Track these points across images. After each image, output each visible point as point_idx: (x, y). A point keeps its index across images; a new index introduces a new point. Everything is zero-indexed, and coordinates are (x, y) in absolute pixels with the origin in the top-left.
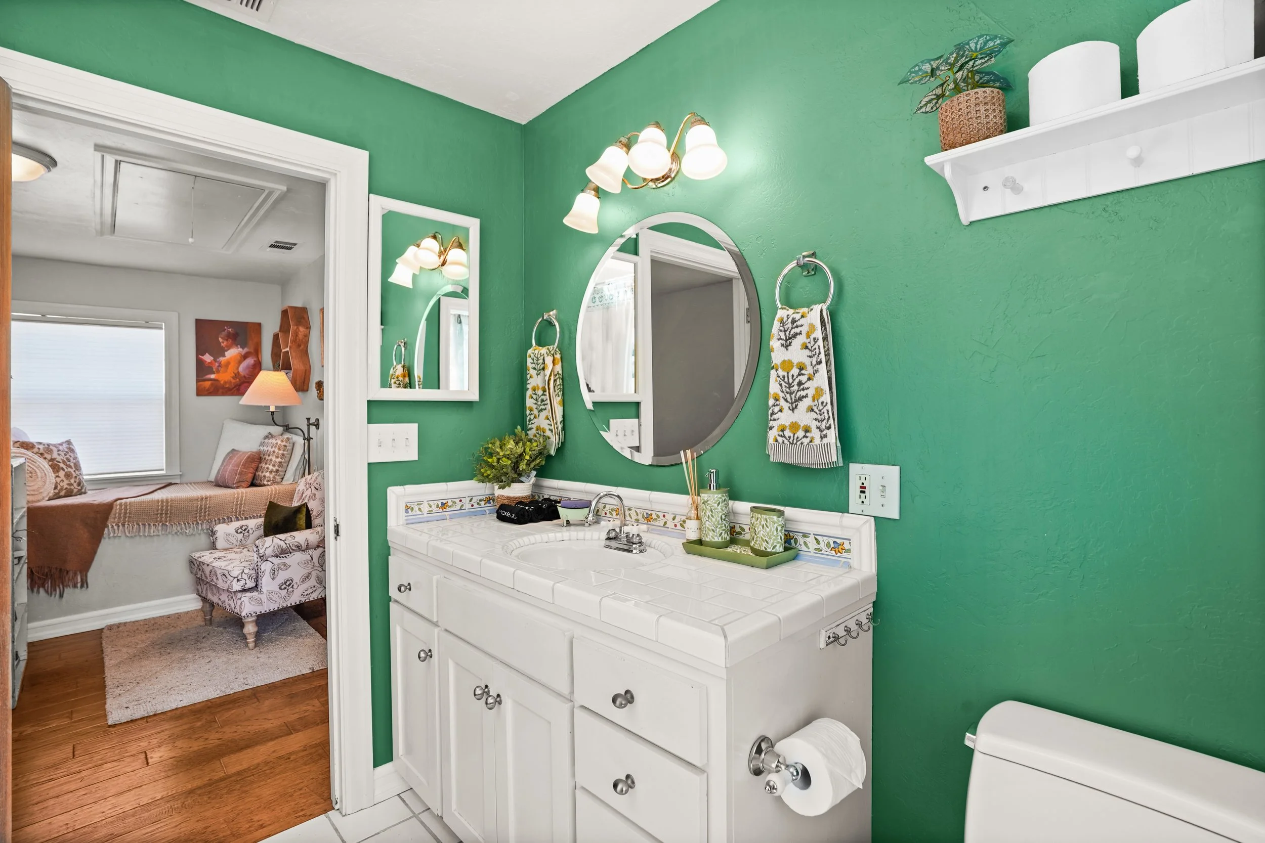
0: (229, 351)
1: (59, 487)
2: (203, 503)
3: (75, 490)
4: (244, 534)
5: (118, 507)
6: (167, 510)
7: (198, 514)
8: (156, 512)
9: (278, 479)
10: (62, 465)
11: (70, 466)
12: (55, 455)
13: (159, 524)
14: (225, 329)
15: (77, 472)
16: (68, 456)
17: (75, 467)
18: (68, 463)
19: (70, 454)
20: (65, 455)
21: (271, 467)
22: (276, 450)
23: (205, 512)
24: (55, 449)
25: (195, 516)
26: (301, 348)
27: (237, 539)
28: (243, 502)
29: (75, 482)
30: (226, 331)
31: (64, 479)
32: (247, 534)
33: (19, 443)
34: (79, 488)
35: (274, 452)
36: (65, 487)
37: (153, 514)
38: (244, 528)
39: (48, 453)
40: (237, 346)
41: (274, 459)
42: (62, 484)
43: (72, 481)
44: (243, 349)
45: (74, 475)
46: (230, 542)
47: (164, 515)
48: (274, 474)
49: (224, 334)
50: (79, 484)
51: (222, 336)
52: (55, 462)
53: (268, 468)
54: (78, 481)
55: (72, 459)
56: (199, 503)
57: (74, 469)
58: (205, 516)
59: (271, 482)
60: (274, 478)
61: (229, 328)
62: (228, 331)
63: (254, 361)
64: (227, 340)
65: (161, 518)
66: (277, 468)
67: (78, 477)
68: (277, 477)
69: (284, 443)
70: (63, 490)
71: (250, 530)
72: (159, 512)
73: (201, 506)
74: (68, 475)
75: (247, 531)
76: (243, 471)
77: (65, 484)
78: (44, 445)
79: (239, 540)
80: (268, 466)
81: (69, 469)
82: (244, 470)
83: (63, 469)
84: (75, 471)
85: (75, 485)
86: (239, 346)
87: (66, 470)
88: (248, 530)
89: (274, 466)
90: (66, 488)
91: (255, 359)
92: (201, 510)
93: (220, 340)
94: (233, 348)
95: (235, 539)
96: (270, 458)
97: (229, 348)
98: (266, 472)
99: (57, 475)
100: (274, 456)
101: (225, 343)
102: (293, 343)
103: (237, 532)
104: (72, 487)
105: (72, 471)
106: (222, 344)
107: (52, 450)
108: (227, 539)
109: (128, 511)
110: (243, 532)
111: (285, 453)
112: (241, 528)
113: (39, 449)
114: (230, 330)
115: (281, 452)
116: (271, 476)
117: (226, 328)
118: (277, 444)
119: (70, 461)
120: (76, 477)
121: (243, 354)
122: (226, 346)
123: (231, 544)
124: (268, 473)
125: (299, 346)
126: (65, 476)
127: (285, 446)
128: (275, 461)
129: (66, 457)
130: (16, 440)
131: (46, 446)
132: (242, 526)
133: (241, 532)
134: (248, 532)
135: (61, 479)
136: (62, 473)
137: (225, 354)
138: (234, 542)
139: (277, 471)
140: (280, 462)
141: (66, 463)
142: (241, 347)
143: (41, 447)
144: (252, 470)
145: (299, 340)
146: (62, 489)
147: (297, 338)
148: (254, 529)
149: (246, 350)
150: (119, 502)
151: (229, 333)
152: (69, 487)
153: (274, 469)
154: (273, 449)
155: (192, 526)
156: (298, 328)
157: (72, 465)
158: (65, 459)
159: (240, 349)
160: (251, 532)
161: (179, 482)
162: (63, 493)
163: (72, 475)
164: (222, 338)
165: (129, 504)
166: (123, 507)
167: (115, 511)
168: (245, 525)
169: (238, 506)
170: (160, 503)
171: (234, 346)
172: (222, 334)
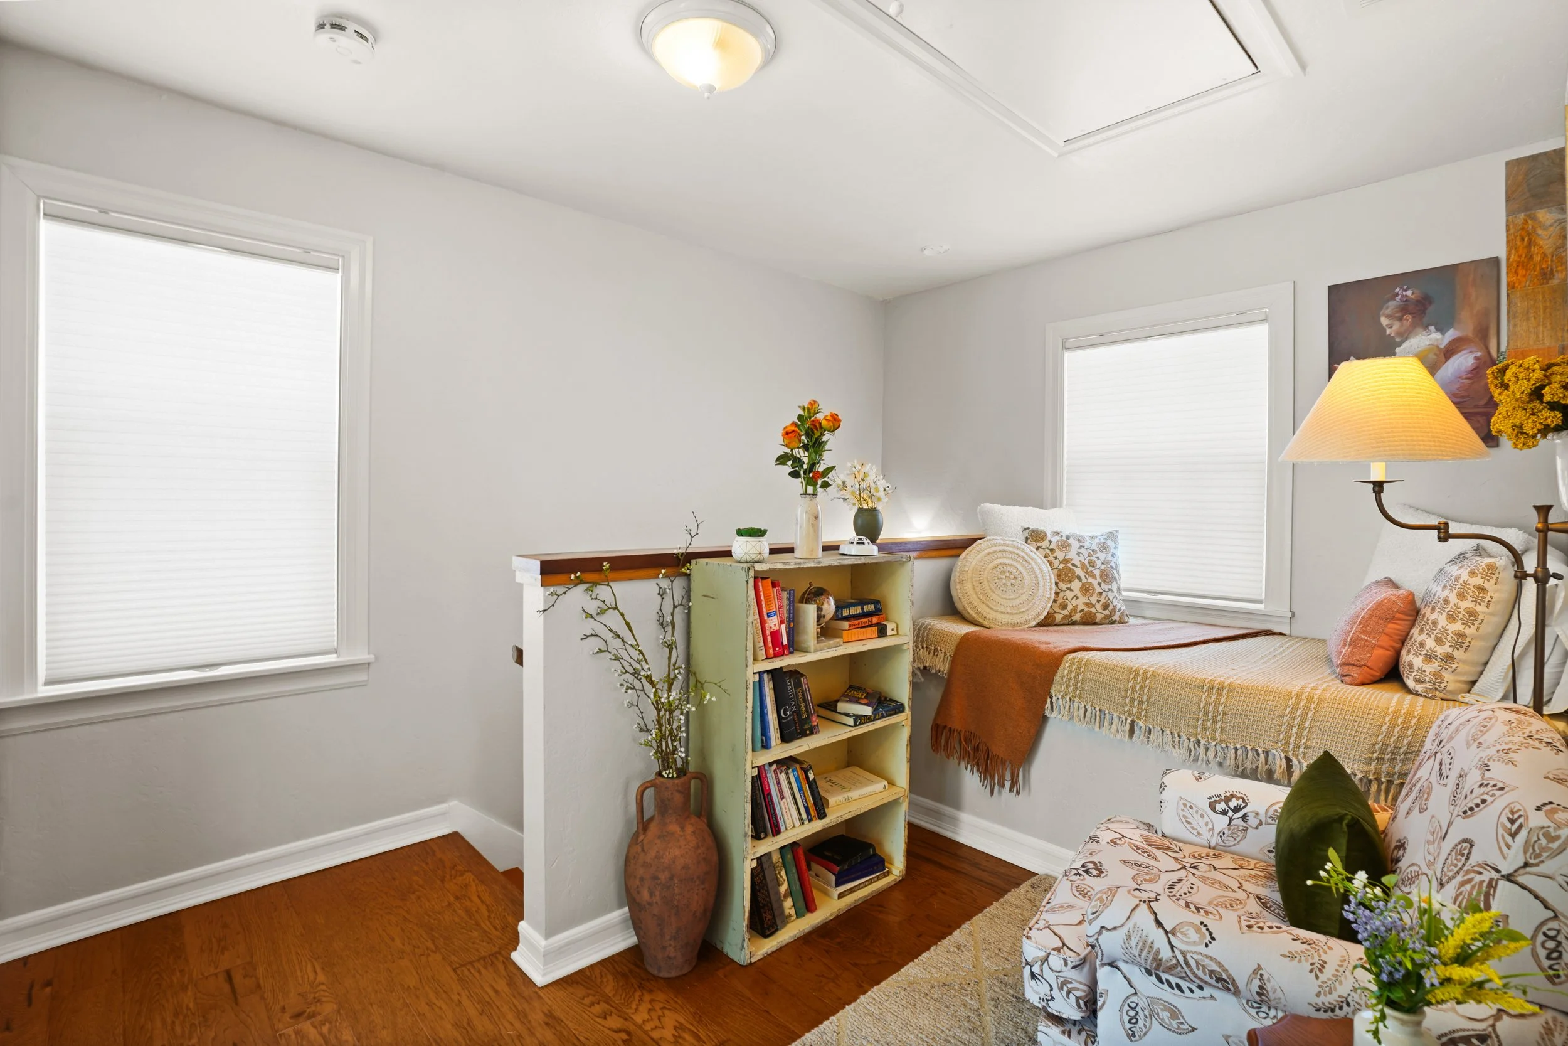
1: (1070, 607)
2: (1213, 698)
3: (1099, 617)
4: (1231, 820)
5: (1068, 665)
6: (1141, 696)
7: (1200, 722)
8: (1123, 693)
9: (1451, 681)
10: (1078, 571)
11: (1093, 576)
12: (1072, 555)
13: (1126, 720)
14: (1397, 295)
15: (1103, 585)
16: (1093, 558)
17: (1101, 577)
18: (1091, 569)
19: (1099, 554)
20: (1090, 555)
21: (1430, 643)
22: (1453, 598)
23: (1215, 722)
24: (1075, 545)
25: (1192, 722)
26: (1555, 282)
27: (1210, 826)
28: (1307, 724)
29: (1098, 601)
30: (1398, 298)
31: (1079, 595)
32: (1240, 822)
33: (1028, 531)
34: (1107, 612)
35: (1446, 601)
36: (1079, 609)
37: (1117, 693)
38: (1233, 803)
39: (1061, 550)
40: (1426, 328)
41: (1442, 621)
42: (1074, 602)
43: (1093, 600)
44: (1443, 333)
45: (1098, 589)
46: (1193, 828)
47: (1136, 703)
48: (1436, 665)
49: (1393, 305)
50: (1106, 607)
51: (1388, 312)
52: (1069, 565)
53: (1422, 644)
54: (1103, 600)
55: (1098, 563)
56: (1204, 696)
57: (1099, 580)
58: (1214, 731)
59: (1427, 686)
60: (1437, 675)
61: (1406, 291)
62: (1403, 296)
63: (1476, 358)
64: (1400, 319)
65: (1132, 707)
66: (1450, 650)
67: (1104, 594)
68: (1447, 676)
69: (1478, 581)
70: (1076, 612)
71: (1251, 815)
72: (1129, 692)
73: (1207, 705)
74: (1086, 590)
75: (1240, 814)
76: (1358, 639)
77: (1080, 603)
78: (1062, 536)
79: (1217, 832)
80: (1423, 637)
81: (1090, 580)
82: (1363, 636)
83: (1079, 579)
84: (1099, 584)
85: (1098, 606)
86: (1432, 328)
87: (1084, 580)
88: (1245, 815)
89: (1439, 641)
90: (1082, 611)
91: (1479, 354)
92: (1206, 714)
93: (1384, 321)
94: (1417, 336)
95: (1207, 824)
96: (1433, 616)
97: (1405, 336)
98: (1417, 654)
99: (1068, 586)
100: (1444, 615)
101: (1397, 325)
102: (1521, 272)
103: (1212, 806)
104: (1093, 610)
105: (1095, 583)
106: (1388, 331)
107: (1070, 545)
108: (1185, 817)
109: (1080, 677)
110: (1230, 813)
111: (1478, 608)
112: (1227, 800)
113: (1050, 542)
114: (1409, 293)
115: (1467, 604)
116: (1429, 669)
117: (1397, 290)
118: (1457, 579)
119: (1093, 567)
120: (1100, 594)
121: (1442, 347)
122: (1399, 334)
123: (1195, 832)
124: (1421, 657)
125: (1546, 275)
126: (1081, 588)
127: (1481, 589)
128: (1444, 630)
129: (1089, 558)
130: (1027, 526)
131: (1064, 538)
132: (1233, 796)
133: (1224, 813)
134: (1244, 818)
135: (1073, 594)
136: (1076, 585)
138: (1204, 831)
139: (1449, 658)
140: (1461, 635)
141: (1087, 570)
142: (1438, 330)
143: (1055, 539)
144: (1385, 641)
145: (1544, 255)
146: (1074, 610)
147: (1535, 250)
148: (1262, 817)
149: (1451, 334)
150: (1070, 656)
151: (1406, 300)
152: (1086, 609)
153: (1440, 650)
154: (1446, 593)
155: (1186, 745)
156: (1532, 217)
157: (1097, 572)
158: (1086, 563)
159: (1438, 335)
160: (1252, 821)
162: (1077, 617)
163: (1094, 589)
164: (1387, 316)
165: (1085, 664)
166: (1074, 667)
167: (1065, 669)
168: (1239, 795)
169: (1294, 730)
170: (1132, 676)
171: (1419, 330)
172: (1387, 308)
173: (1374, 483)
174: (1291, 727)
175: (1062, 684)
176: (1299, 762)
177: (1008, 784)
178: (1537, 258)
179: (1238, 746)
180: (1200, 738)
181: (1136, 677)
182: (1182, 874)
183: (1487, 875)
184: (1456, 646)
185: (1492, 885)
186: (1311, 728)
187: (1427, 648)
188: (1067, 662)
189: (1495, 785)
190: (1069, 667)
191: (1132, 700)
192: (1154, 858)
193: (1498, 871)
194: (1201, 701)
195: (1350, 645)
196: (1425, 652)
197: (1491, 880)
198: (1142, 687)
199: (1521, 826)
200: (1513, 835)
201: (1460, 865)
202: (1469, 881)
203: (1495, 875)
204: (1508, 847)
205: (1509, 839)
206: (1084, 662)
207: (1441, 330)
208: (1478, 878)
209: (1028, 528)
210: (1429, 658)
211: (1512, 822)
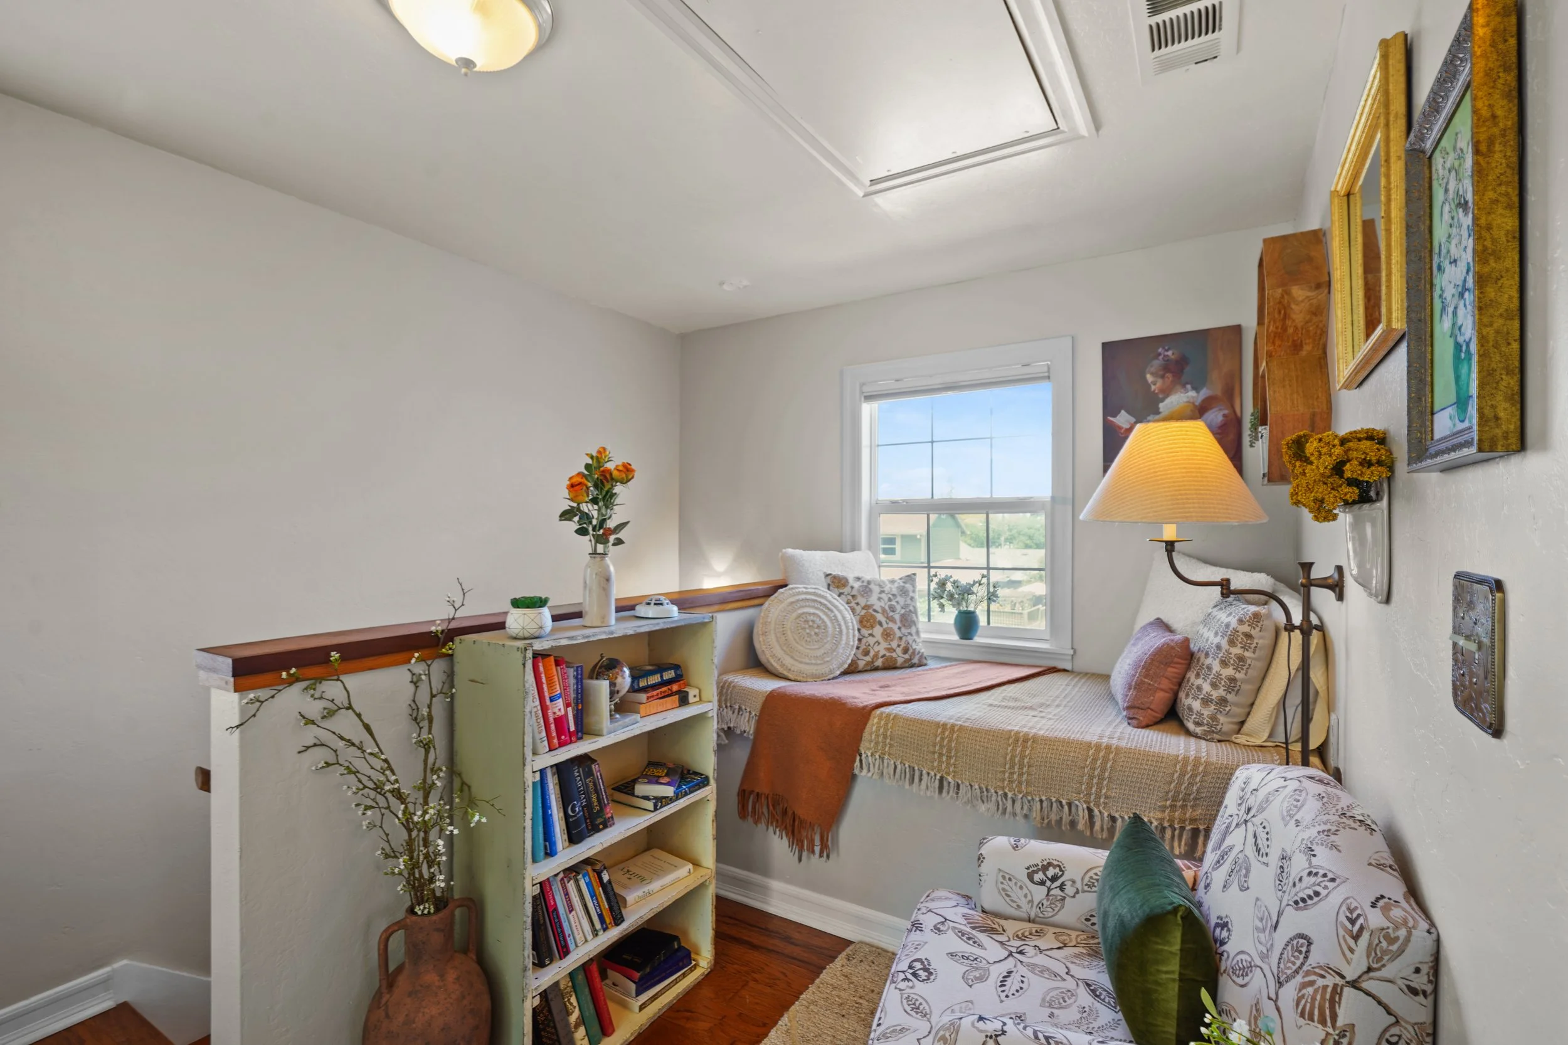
0: (1168, 401)
1: (872, 653)
2: (1019, 749)
3: (900, 661)
4: (1049, 890)
5: (876, 720)
6: (949, 750)
7: (1007, 775)
8: (931, 749)
9: (1225, 723)
10: (880, 617)
11: (892, 620)
12: (873, 600)
13: (935, 775)
14: (1160, 354)
15: (903, 630)
16: (893, 603)
17: (901, 621)
18: (891, 614)
19: (899, 599)
20: (890, 600)
21: (1206, 687)
22: (1224, 644)
23: (1021, 775)
24: (876, 589)
25: (999, 776)
26: (1304, 353)
27: (1029, 898)
28: (1107, 774)
29: (899, 646)
30: (1161, 357)
31: (881, 640)
32: (1057, 892)
33: (830, 576)
34: (907, 656)
35: (1218, 647)
36: (881, 654)
37: (925, 749)
38: (1051, 872)
39: (863, 596)
40: (1184, 386)
41: (1216, 666)
42: (876, 648)
43: (894, 644)
44: (1198, 392)
45: (898, 634)
46: (1012, 901)
47: (944, 759)
48: (1212, 708)
49: (1157, 363)
50: (906, 651)
51: (1153, 369)
52: (871, 611)
53: (1199, 688)
54: (903, 644)
55: (898, 608)
56: (1010, 749)
57: (899, 624)
58: (1020, 783)
59: (1205, 728)
60: (1213, 718)
61: (1167, 351)
62: (1165, 356)
63: (1224, 416)
64: (1163, 377)
65: (941, 762)
66: (1223, 694)
67: (904, 639)
68: (1222, 719)
69: (1245, 628)
70: (878, 658)
71: (1068, 884)
72: (937, 748)
73: (1013, 757)
74: (887, 635)
75: (1057, 883)
77: (882, 649)
78: (863, 582)
79: (1035, 903)
80: (1200, 681)
81: (891, 625)
82: (1146, 680)
83: (880, 624)
84: (899, 628)
85: (899, 651)
86: (1189, 386)
87: (885, 626)
88: (1063, 884)
89: (1214, 686)
90: (884, 656)
91: (1226, 412)
92: (1012, 767)
93: (1150, 378)
94: (1176, 393)
95: (1026, 896)
96: (1207, 661)
97: (1167, 392)
98: (1195, 698)
99: (870, 632)
100: (1218, 660)
101: (1159, 383)
102: (1278, 342)
103: (1030, 877)
104: (894, 655)
105: (895, 627)
106: (1153, 387)
107: (871, 590)
108: (1004, 889)
109: (889, 733)
110: (1048, 883)
111: (1247, 654)
112: (1045, 868)
113: (852, 588)
114: (1170, 353)
115: (1236, 650)
117: (1160, 350)
118: (1227, 625)
119: (893, 611)
120: (901, 638)
121: (1197, 404)
122: (1162, 391)
123: (1014, 905)
124: (1199, 701)
125: (1297, 347)
126: (883, 634)
127: (1248, 636)
128: (1219, 675)
129: (889, 603)
130: (829, 572)
131: (865, 584)
132: (1050, 864)
133: (1042, 883)
134: (1062, 887)
135: (875, 640)
136: (878, 631)
137: (1158, 409)
138: (1023, 903)
139: (1223, 701)
140: (1233, 680)
141: (888, 614)
142: (1193, 388)
143: (857, 585)
144: (1165, 684)
145: (1296, 328)
146: (876, 656)
147: (1288, 322)
148: (1079, 885)
149: (1205, 393)
150: (878, 711)
151: (1167, 360)
152: (888, 654)
153: (1215, 694)
154: (1218, 638)
155: (994, 798)
156: (1287, 293)
157: (897, 617)
158: (887, 608)
159: (1192, 394)
160: (1070, 890)
161: (1069, 667)
162: (879, 663)
163: (894, 634)
164: (1152, 374)
165: (893, 719)
166: (882, 723)
167: (873, 725)
168: (1055, 863)
169: (1095, 781)
170: (940, 730)
171: (1178, 387)
172: (1152, 366)
173: (1167, 542)
174: (1091, 777)
175: (871, 741)
176: (1100, 812)
177: (817, 849)
178: (1290, 331)
179: (1044, 798)
180: (1007, 791)
181: (943, 733)
182: (1009, 964)
183: (1331, 980)
184: (1229, 690)
185: (1337, 991)
186: (1110, 778)
187: (1204, 692)
188: (875, 717)
189: (1325, 875)
190: (877, 723)
191: (941, 755)
192: (980, 946)
193: (1343, 977)
194: (1007, 754)
195: (1135, 688)
196: (1202, 696)
197: (1335, 985)
198: (950, 741)
199: (1362, 928)
200: (1356, 938)
201: (1298, 963)
202: (1312, 983)
203: (1338, 980)
204: (1352, 951)
205: (1351, 942)
206: (892, 717)
207: (1196, 389)
208: (1320, 982)
209: (830, 574)
210: (1206, 701)
211: (1353, 922)
